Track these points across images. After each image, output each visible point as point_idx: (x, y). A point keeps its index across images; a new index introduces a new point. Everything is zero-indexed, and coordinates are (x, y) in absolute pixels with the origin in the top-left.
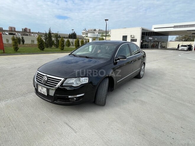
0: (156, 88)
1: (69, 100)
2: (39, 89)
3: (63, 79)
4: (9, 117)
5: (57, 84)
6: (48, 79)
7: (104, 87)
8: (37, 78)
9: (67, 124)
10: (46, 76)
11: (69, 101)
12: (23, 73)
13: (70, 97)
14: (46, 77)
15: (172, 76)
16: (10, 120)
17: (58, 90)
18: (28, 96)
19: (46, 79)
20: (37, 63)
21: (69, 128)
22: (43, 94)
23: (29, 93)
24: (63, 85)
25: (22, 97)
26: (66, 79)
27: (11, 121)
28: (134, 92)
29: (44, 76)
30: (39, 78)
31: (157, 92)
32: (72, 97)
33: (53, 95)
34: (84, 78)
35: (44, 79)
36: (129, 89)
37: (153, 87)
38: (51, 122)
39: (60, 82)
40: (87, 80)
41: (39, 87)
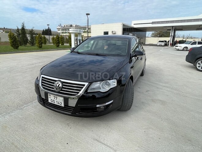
0: (164, 85)
1: (96, 109)
2: (49, 99)
3: (86, 84)
4: (13, 144)
5: (80, 90)
6: (63, 85)
7: (130, 89)
8: (42, 85)
9: (98, 141)
10: (60, 81)
11: (97, 111)
12: (3, 78)
13: (98, 106)
14: (59, 83)
15: (170, 71)
16: (16, 147)
17: (82, 99)
18: (25, 108)
19: (60, 85)
20: (16, 64)
21: (104, 146)
22: (58, 104)
23: (25, 104)
24: (88, 92)
25: (18, 111)
26: (90, 83)
27: (19, 149)
28: (147, 91)
29: (56, 81)
30: (47, 84)
31: (169, 89)
32: (100, 106)
33: (74, 106)
34: (111, 81)
35: (57, 85)
36: (139, 88)
37: (161, 84)
38: (76, 141)
39: (83, 87)
40: (115, 83)
41: (49, 96)
